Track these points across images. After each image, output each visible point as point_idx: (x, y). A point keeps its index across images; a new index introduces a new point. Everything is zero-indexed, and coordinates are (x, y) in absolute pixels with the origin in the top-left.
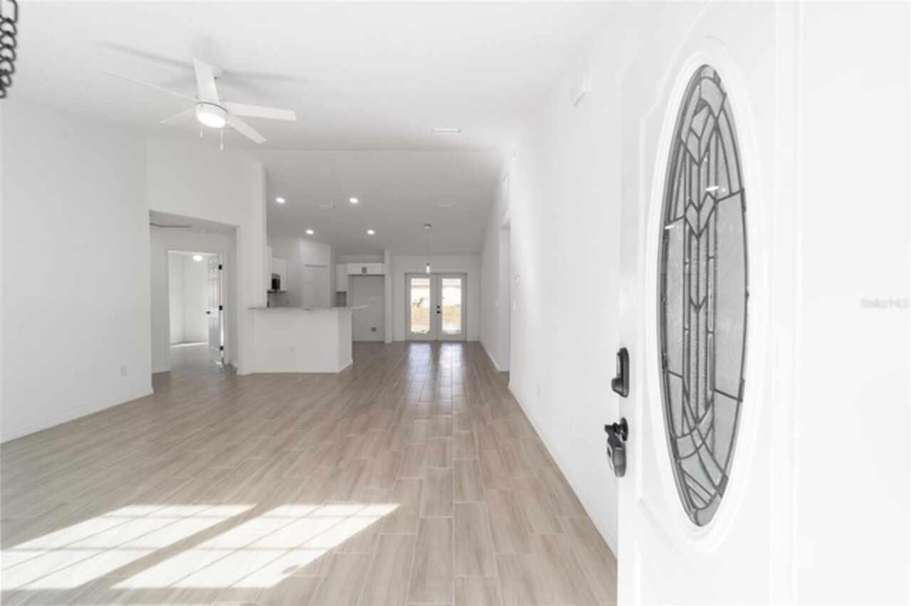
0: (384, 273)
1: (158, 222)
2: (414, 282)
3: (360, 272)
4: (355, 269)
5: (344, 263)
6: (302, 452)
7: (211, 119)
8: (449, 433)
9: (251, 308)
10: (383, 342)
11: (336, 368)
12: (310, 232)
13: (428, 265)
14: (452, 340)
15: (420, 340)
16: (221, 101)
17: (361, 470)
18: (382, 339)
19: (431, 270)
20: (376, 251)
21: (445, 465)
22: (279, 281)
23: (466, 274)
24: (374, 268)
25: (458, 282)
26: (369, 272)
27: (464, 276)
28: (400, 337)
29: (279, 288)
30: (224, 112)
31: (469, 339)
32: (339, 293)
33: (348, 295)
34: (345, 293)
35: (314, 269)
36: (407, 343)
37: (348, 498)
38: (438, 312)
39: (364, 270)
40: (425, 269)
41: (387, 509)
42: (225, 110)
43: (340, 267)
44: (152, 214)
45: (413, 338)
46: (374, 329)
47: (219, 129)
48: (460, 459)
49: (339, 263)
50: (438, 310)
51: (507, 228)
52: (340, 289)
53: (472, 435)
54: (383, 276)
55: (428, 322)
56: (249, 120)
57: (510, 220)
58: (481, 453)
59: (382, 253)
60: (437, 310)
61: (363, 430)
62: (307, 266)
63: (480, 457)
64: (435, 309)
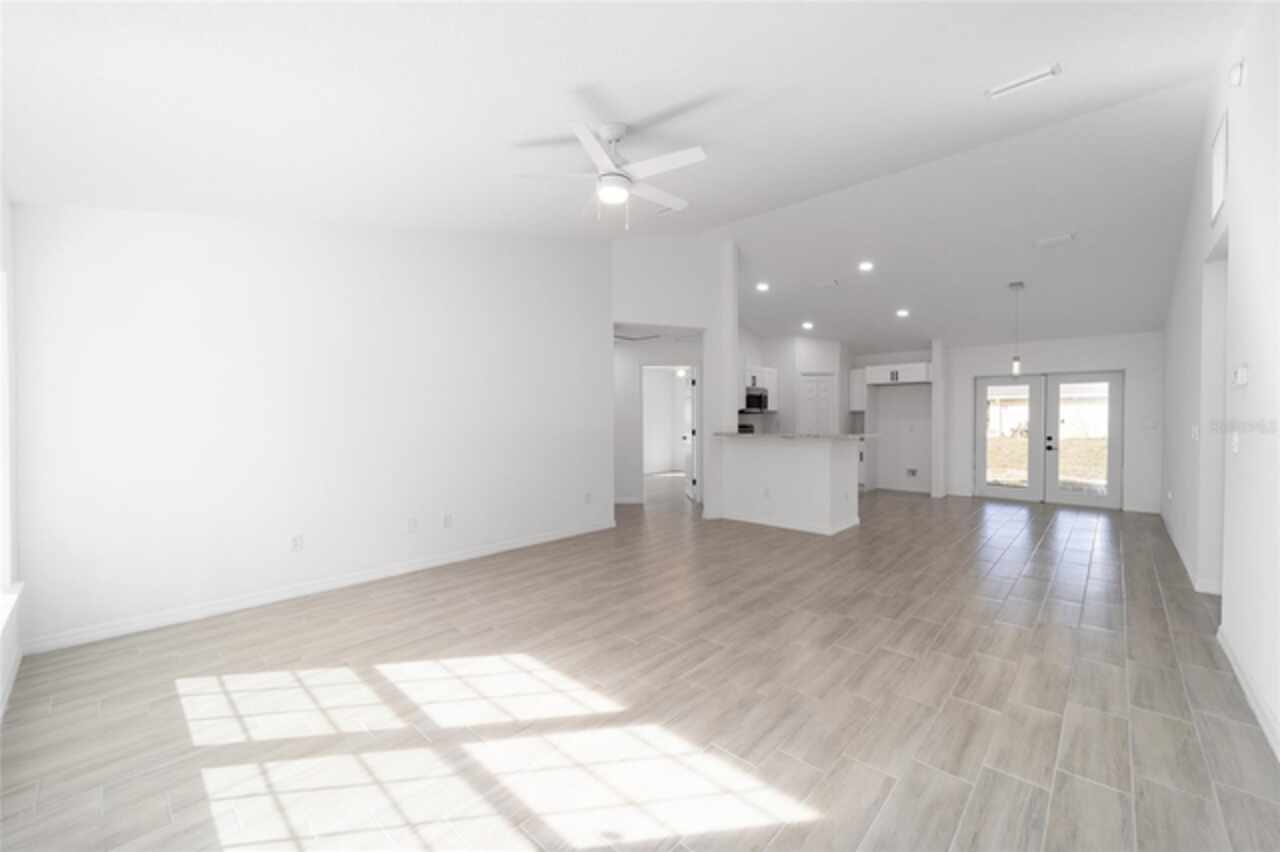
0: (930, 379)
1: (625, 335)
2: (994, 393)
3: (887, 379)
4: (879, 374)
5: (862, 367)
6: (721, 648)
7: (613, 195)
8: (995, 699)
9: (717, 434)
10: (928, 495)
11: (827, 528)
12: (808, 326)
13: (1016, 359)
14: (1083, 503)
15: (1006, 497)
16: (617, 166)
17: (788, 713)
18: (924, 490)
19: (1021, 367)
20: (918, 345)
21: (955, 772)
22: (766, 397)
23: (1122, 372)
24: (912, 372)
25: (1102, 389)
26: (901, 379)
27: (1117, 377)
28: (963, 488)
29: (766, 406)
30: (625, 179)
31: (1127, 508)
32: (854, 414)
33: (867, 416)
34: (862, 413)
35: (814, 378)
36: (978, 502)
37: (745, 754)
38: (1049, 448)
39: (894, 375)
40: (1011, 367)
41: (795, 812)
42: (629, 179)
43: (856, 374)
44: (617, 327)
45: (990, 493)
46: (913, 473)
47: (624, 205)
48: (1001, 771)
49: (854, 366)
50: (1049, 443)
51: (1221, 254)
52: (856, 407)
53: (1058, 725)
54: (928, 384)
55: (1025, 465)
56: (655, 181)
57: (1225, 238)
58: (1063, 779)
59: (928, 346)
60: (1045, 443)
61: (827, 640)
62: (805, 375)
63: (1059, 789)
64: (1042, 443)
